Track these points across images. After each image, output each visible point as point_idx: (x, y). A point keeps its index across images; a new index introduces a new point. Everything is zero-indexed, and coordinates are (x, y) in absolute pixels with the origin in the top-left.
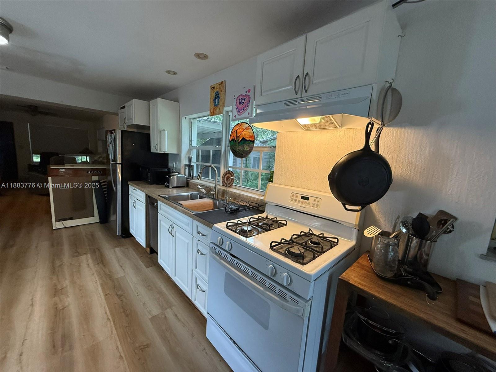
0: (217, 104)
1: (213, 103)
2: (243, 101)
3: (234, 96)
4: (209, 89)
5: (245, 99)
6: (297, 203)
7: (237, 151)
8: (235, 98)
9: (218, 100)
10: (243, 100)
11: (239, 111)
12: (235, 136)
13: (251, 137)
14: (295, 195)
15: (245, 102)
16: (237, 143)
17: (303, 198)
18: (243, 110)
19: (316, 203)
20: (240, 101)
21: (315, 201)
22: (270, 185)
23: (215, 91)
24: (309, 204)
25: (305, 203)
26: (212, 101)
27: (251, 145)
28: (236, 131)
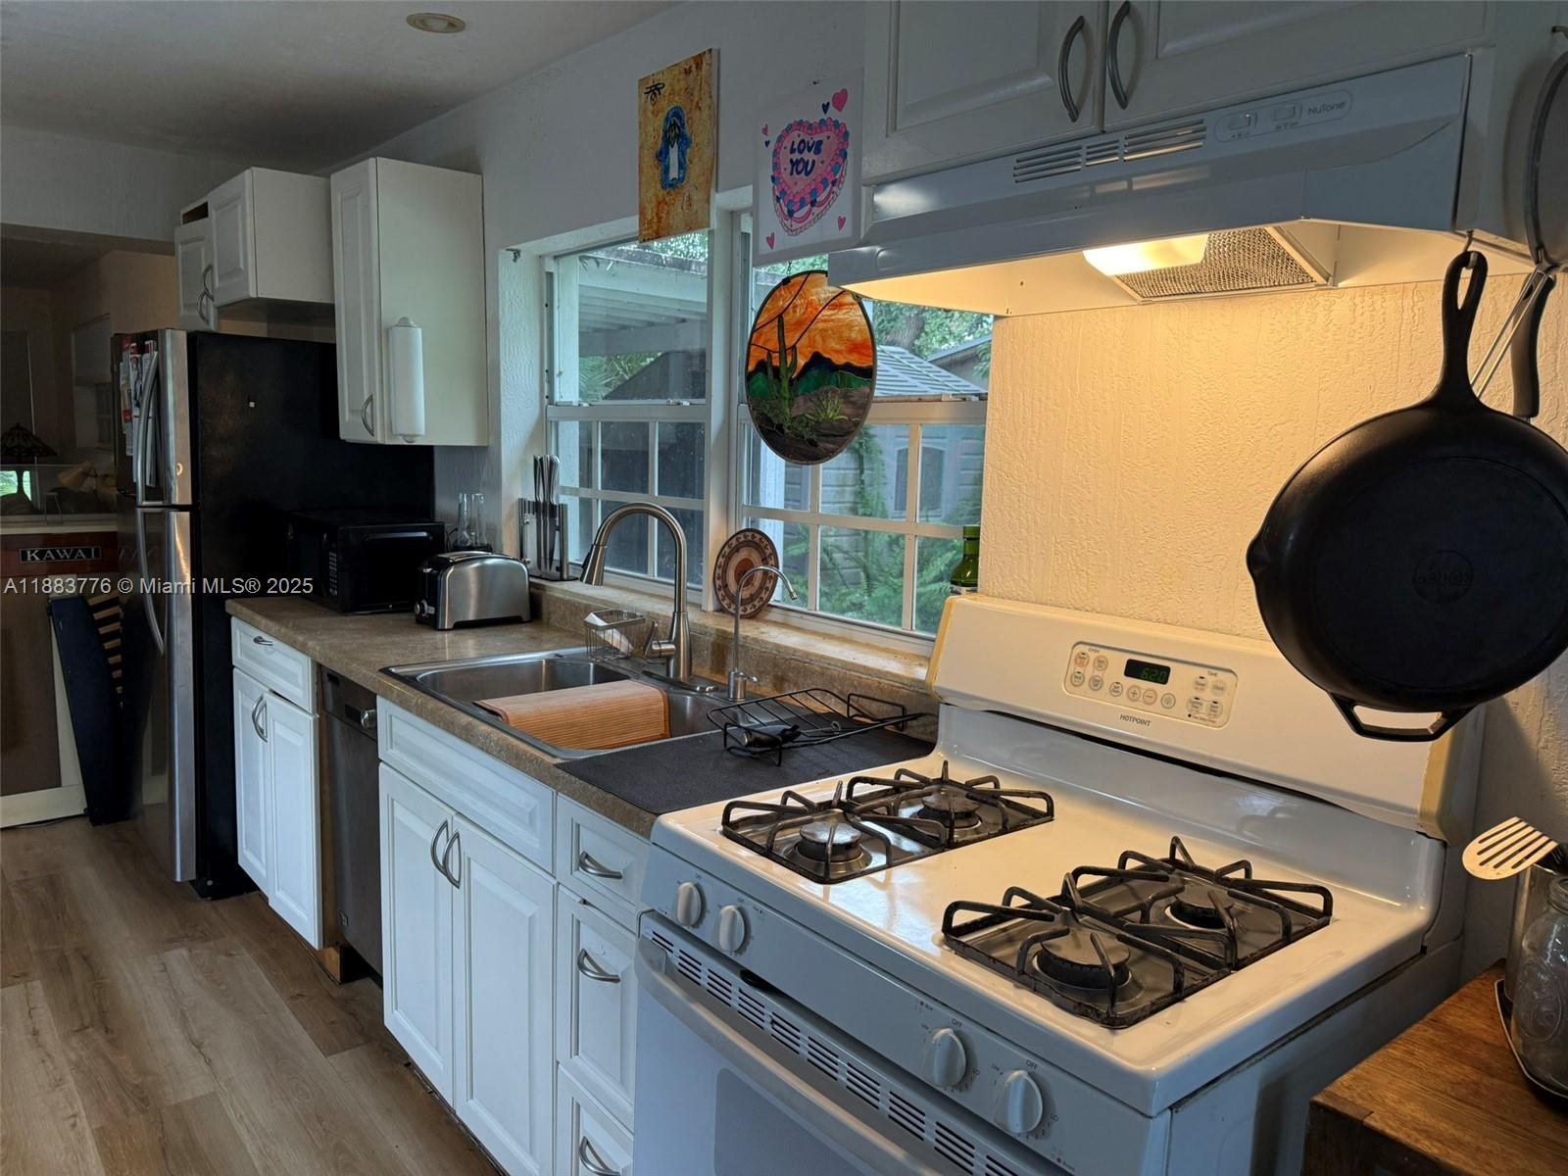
0: (674, 173)
1: (657, 173)
2: (809, 156)
3: (765, 131)
4: (632, 100)
5: (820, 142)
6: (1102, 700)
7: (787, 424)
8: (767, 143)
9: (682, 153)
10: (809, 150)
11: (791, 213)
12: (773, 345)
13: (856, 348)
14: (1093, 656)
15: (820, 162)
16: (785, 383)
17: (1134, 669)
18: (813, 203)
19: (1207, 696)
20: (796, 156)
21: (1200, 684)
22: (964, 606)
23: (666, 105)
24: (1169, 702)
25: (1150, 699)
26: (649, 158)
27: (859, 388)
28: (780, 317)
